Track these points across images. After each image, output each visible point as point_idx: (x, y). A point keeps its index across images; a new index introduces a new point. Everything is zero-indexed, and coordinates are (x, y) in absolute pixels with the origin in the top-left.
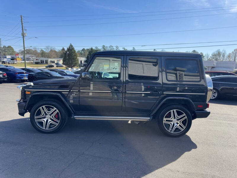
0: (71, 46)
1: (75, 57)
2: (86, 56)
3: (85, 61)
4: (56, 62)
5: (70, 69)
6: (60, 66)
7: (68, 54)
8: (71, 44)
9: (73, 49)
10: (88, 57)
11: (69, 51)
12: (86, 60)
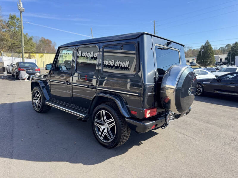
0: (208, 43)
1: (211, 54)
2: (228, 53)
3: (226, 59)
4: (190, 61)
5: (203, 67)
6: (193, 65)
7: (203, 52)
8: (207, 41)
9: (210, 46)
10: (229, 53)
11: (204, 49)
12: (227, 57)
